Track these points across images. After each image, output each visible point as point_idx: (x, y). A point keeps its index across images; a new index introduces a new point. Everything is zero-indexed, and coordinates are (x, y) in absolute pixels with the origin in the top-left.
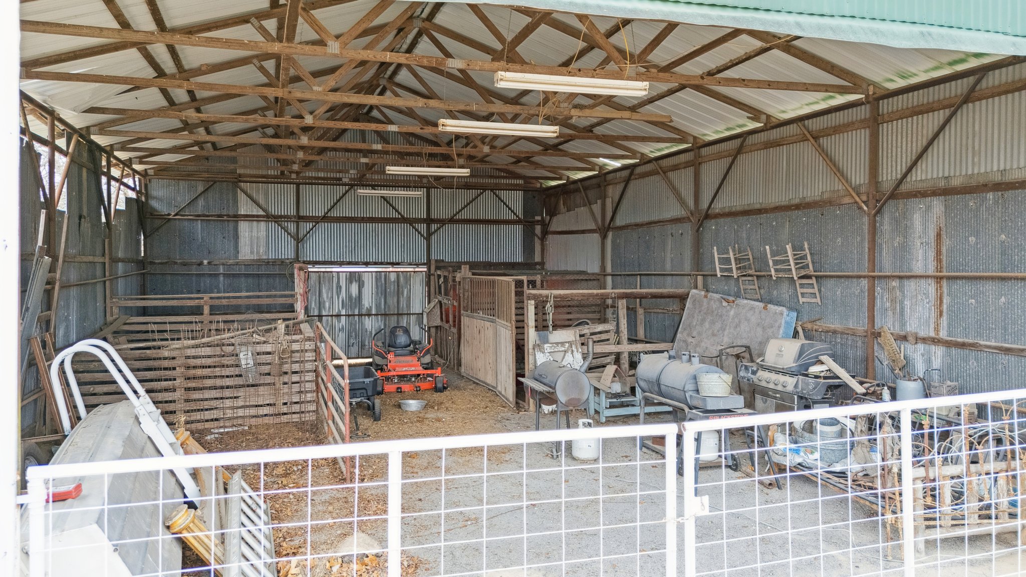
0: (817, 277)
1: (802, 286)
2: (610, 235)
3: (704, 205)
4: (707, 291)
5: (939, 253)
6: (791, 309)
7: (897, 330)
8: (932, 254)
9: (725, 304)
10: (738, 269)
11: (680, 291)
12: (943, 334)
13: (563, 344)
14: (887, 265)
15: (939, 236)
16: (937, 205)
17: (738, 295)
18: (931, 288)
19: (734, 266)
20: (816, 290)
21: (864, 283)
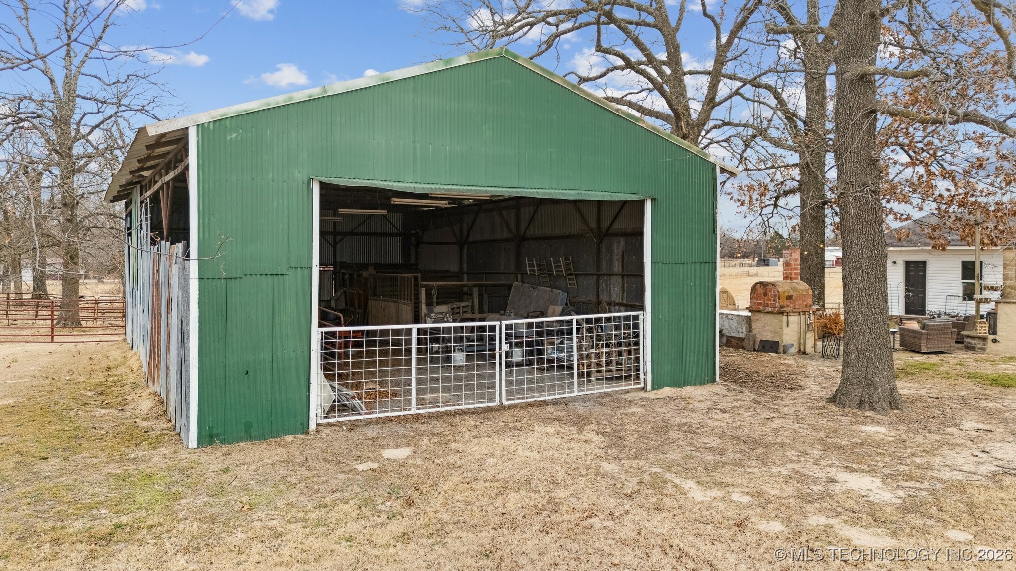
0: (576, 275)
1: (569, 279)
2: (466, 247)
3: (522, 232)
4: (524, 282)
5: (623, 263)
6: (564, 292)
7: (608, 300)
8: (620, 264)
9: (531, 289)
10: (538, 270)
11: (509, 282)
12: (624, 301)
13: (442, 313)
14: (604, 269)
15: (623, 255)
16: (622, 241)
17: (539, 285)
18: (619, 280)
19: (536, 268)
20: (575, 281)
21: (595, 277)
